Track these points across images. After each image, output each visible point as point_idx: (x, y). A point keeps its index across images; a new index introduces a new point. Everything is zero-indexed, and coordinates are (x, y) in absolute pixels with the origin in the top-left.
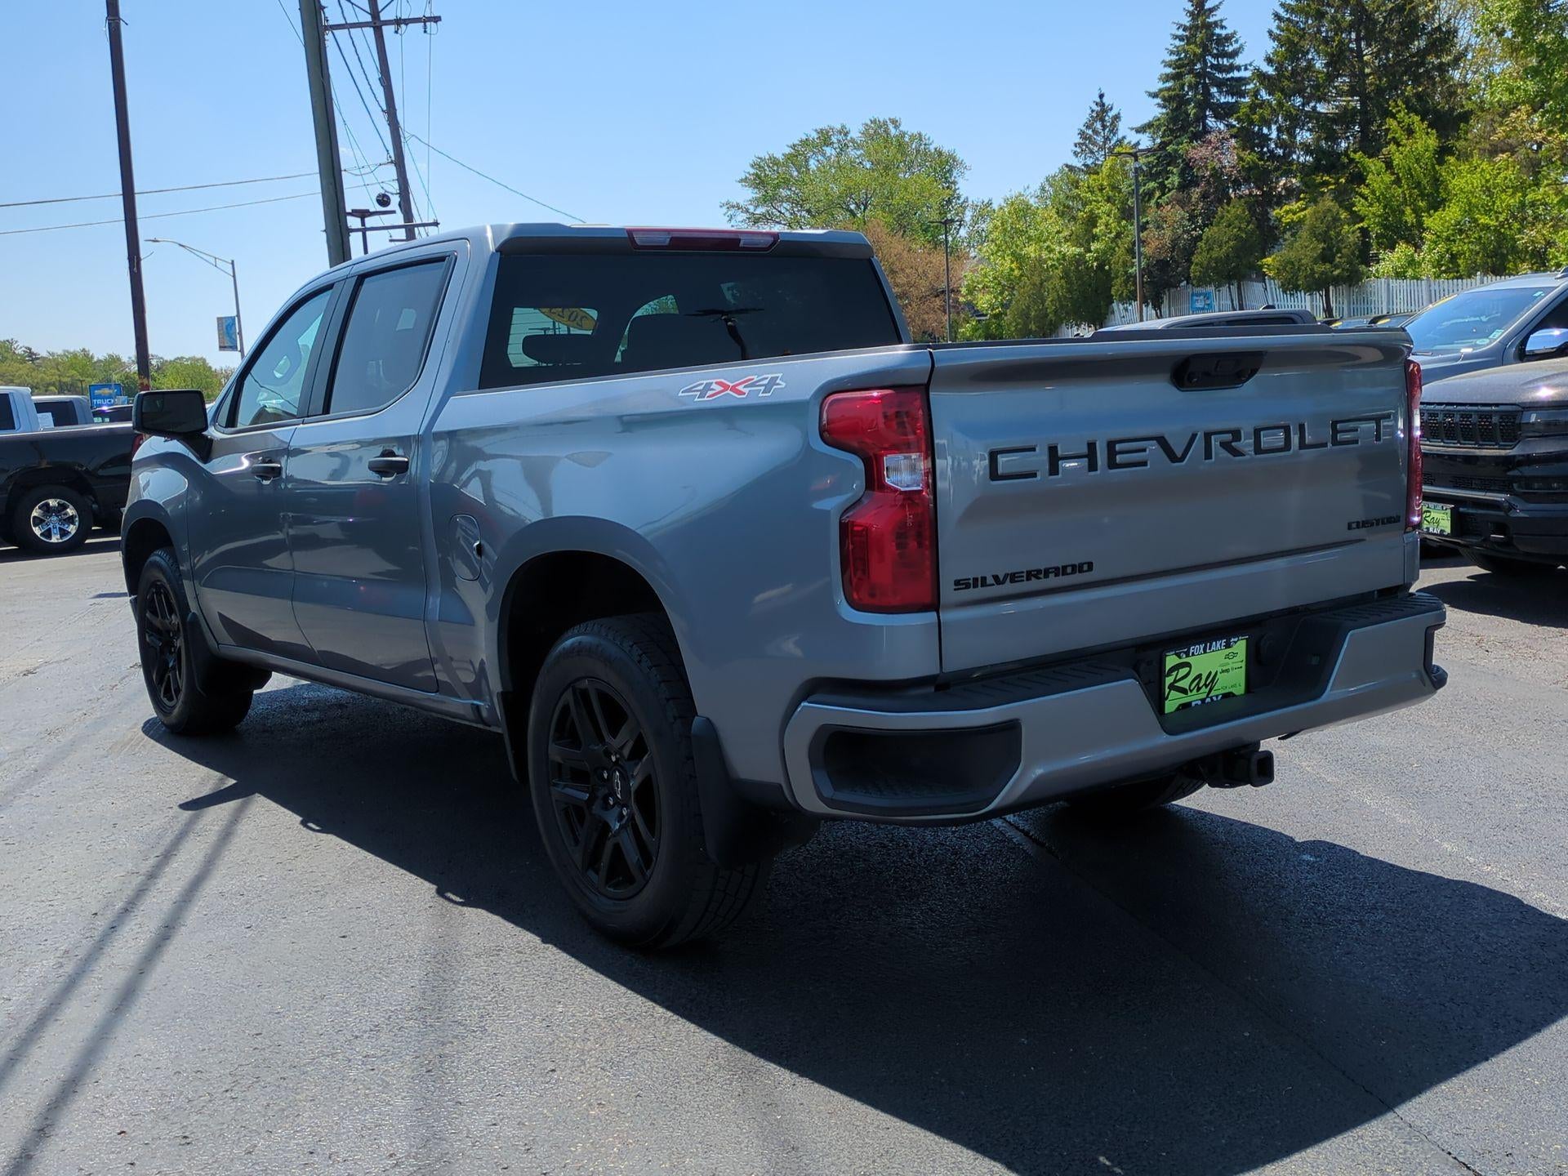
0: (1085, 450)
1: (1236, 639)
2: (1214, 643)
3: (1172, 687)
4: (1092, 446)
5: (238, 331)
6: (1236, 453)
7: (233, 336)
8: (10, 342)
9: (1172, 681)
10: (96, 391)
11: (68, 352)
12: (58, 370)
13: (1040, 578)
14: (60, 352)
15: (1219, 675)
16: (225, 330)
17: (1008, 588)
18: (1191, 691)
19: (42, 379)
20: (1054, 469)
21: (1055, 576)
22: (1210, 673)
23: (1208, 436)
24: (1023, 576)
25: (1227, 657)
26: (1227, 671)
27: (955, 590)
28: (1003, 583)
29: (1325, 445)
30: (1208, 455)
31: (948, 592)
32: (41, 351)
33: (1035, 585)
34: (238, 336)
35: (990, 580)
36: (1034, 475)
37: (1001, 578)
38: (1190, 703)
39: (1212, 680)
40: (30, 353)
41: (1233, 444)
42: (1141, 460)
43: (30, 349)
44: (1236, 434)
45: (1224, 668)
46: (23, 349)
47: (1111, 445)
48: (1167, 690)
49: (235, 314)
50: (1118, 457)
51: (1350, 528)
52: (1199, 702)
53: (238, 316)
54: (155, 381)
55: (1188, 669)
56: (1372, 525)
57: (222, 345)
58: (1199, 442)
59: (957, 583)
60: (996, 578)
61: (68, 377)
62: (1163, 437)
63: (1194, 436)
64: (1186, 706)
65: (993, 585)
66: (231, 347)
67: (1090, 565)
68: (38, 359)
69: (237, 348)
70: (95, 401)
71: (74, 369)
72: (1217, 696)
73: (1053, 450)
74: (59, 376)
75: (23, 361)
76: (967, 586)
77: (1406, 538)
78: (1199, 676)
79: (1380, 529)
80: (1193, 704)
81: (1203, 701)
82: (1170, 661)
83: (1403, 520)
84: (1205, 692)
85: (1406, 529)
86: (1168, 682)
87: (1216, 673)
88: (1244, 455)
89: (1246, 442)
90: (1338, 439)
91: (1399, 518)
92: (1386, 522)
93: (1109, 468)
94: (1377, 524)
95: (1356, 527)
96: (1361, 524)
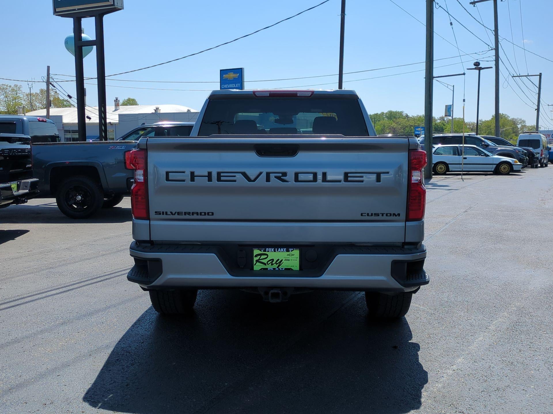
0: (207, 174)
1: (292, 249)
2: (279, 249)
3: (257, 261)
4: (209, 173)
5: (452, 110)
7: (450, 112)
8: (402, 112)
9: (258, 259)
10: (417, 129)
11: (418, 115)
12: (415, 121)
13: (191, 215)
14: (416, 116)
16: (448, 109)
17: (176, 216)
18: (268, 264)
19: (409, 124)
20: (192, 179)
21: (197, 215)
22: (278, 260)
23: (268, 174)
24: (182, 214)
25: (289, 255)
26: (289, 260)
27: (155, 214)
28: (175, 214)
29: (340, 181)
30: (268, 181)
31: (152, 214)
32: (410, 115)
33: (187, 217)
34: (452, 112)
35: (169, 213)
36: (184, 181)
37: (174, 213)
38: (267, 269)
39: (279, 263)
40: (407, 116)
42: (233, 180)
43: (407, 114)
44: (285, 174)
45: (287, 259)
46: (405, 114)
47: (219, 174)
48: (255, 262)
49: (451, 104)
50: (221, 178)
51: (362, 215)
52: (272, 269)
53: (453, 105)
54: (445, 126)
55: (266, 256)
56: (375, 214)
57: (446, 115)
58: (264, 175)
59: (156, 212)
60: (171, 213)
61: (417, 124)
63: (262, 173)
64: (265, 269)
65: (170, 215)
66: (449, 115)
67: (213, 214)
68: (409, 117)
69: (451, 116)
70: (416, 132)
71: (419, 121)
72: (282, 269)
73: (192, 174)
74: (415, 123)
75: (405, 118)
76: (160, 214)
77: (408, 224)
78: (273, 260)
79: (385, 218)
80: (269, 269)
81: (274, 269)
82: (256, 252)
83: (403, 216)
84: (275, 266)
85: (407, 220)
86: (255, 259)
87: (282, 260)
88: (287, 182)
89: (290, 177)
90: (348, 180)
91: (399, 215)
92: (389, 215)
93: (218, 181)
94: (383, 215)
95: (366, 215)
96: (370, 215)
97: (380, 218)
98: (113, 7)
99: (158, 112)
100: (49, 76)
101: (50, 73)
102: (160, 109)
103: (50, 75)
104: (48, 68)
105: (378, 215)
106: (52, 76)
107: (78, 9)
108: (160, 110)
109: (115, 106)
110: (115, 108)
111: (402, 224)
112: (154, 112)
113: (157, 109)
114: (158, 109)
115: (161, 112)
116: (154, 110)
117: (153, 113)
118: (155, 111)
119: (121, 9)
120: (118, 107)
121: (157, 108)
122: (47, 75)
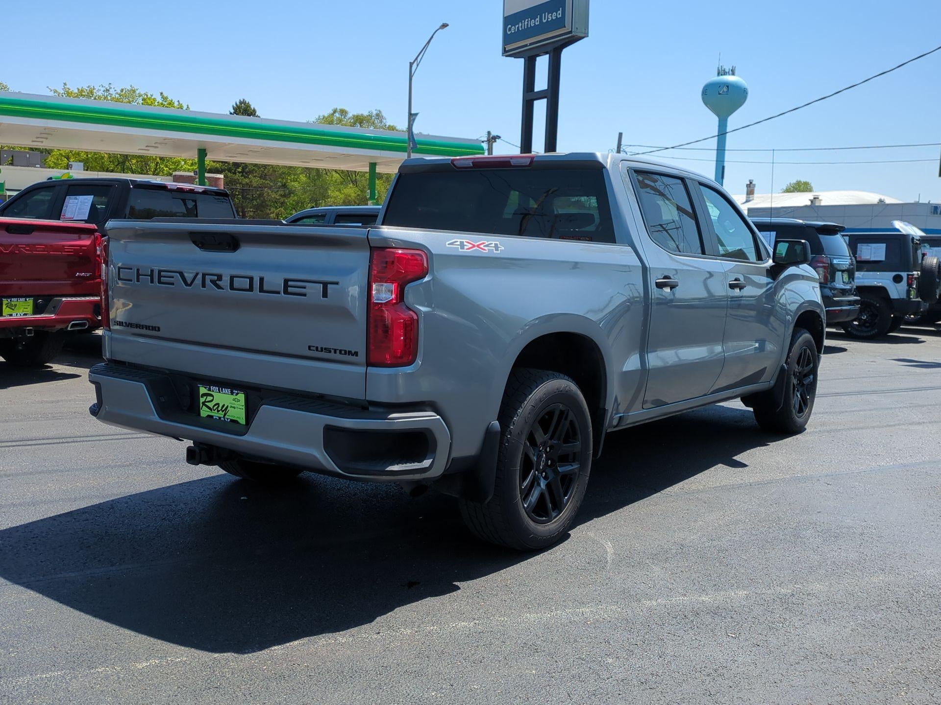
0: (150, 273)
1: (237, 392)
2: (224, 389)
3: (204, 403)
4: (152, 271)
6: (219, 287)
9: (204, 401)
13: (141, 329)
15: (229, 408)
18: (214, 410)
20: (138, 279)
21: (146, 329)
22: (224, 405)
23: (204, 275)
24: (134, 326)
25: (234, 400)
26: (234, 408)
27: (114, 325)
28: (128, 326)
29: (278, 293)
30: (204, 285)
35: (124, 324)
36: (131, 280)
37: (128, 324)
38: (212, 417)
39: (225, 410)
41: (217, 282)
42: (171, 282)
44: (220, 277)
45: (232, 406)
47: (160, 272)
48: (201, 405)
50: (162, 278)
52: (218, 418)
55: (212, 398)
56: (325, 349)
58: (200, 276)
59: (115, 322)
60: (126, 324)
62: (182, 272)
63: (197, 274)
64: (210, 417)
65: (125, 326)
67: (159, 330)
72: (228, 419)
73: (138, 271)
76: (118, 324)
77: (371, 370)
78: (218, 404)
79: (338, 356)
80: (214, 417)
81: (220, 418)
82: (203, 390)
83: (362, 357)
84: (221, 414)
85: (369, 364)
86: (202, 400)
87: (228, 406)
88: (223, 289)
89: (225, 282)
90: (289, 291)
91: (356, 354)
92: (343, 352)
93: (159, 283)
94: (335, 352)
95: (315, 348)
96: (319, 349)
97: (332, 356)
98: (570, 35)
99: (817, 204)
100: (620, 148)
101: (622, 143)
102: (820, 198)
103: (622, 146)
104: (621, 135)
105: (330, 352)
106: (624, 148)
107: (531, 44)
108: (821, 200)
109: (747, 194)
110: (747, 197)
111: (362, 370)
112: (809, 203)
113: (814, 198)
114: (818, 198)
115: (823, 203)
116: (810, 200)
117: (806, 206)
118: (812, 201)
119: (583, 38)
120: (752, 196)
121: (816, 197)
122: (618, 147)
